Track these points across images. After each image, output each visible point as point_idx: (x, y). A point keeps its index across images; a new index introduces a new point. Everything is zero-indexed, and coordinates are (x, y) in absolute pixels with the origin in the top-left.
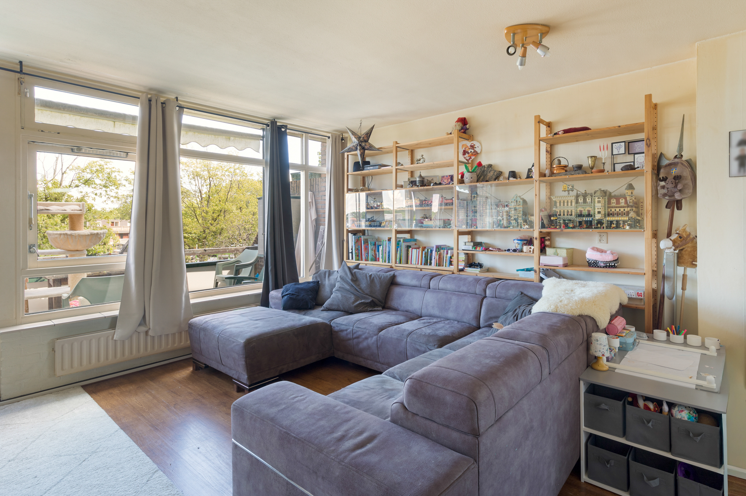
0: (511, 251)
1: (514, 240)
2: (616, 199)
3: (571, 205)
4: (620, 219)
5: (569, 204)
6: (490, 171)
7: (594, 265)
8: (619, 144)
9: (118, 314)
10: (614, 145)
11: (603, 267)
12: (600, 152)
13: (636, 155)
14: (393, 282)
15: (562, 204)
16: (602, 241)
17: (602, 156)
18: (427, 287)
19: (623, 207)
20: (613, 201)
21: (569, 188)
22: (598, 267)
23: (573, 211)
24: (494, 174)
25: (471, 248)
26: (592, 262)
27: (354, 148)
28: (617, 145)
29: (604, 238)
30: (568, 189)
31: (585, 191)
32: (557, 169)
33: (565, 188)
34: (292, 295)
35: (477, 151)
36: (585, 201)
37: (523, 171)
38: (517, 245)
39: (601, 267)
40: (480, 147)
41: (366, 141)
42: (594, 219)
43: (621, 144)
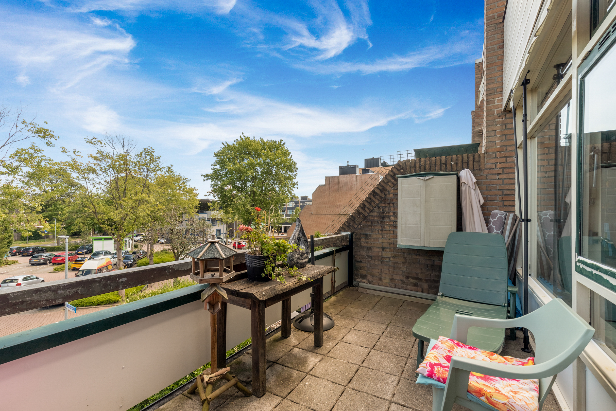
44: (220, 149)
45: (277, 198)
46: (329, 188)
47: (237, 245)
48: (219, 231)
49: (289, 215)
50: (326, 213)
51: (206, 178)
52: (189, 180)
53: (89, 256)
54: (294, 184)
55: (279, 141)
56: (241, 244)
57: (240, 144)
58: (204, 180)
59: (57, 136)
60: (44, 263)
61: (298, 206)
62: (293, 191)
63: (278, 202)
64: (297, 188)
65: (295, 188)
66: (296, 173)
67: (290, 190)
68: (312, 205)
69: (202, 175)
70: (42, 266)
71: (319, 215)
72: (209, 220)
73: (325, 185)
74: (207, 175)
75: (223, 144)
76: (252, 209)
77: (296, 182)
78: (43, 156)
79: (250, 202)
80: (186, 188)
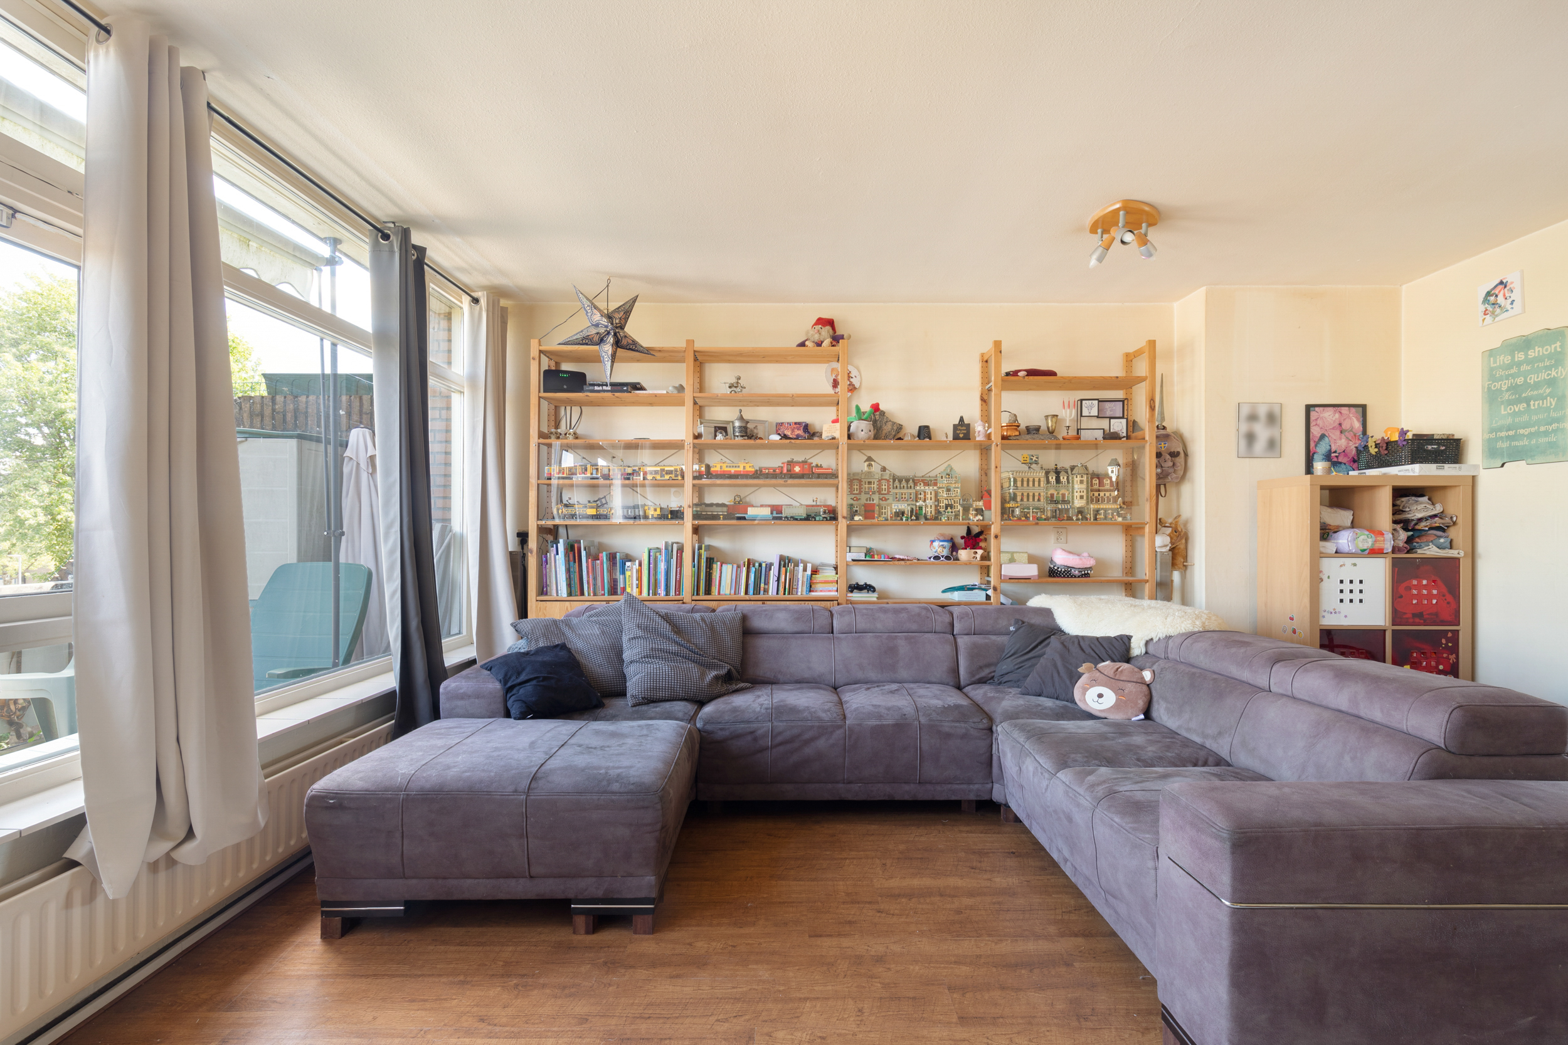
0: (942, 559)
1: (932, 542)
2: (1098, 478)
3: (1039, 485)
4: (1102, 506)
5: (1036, 484)
6: (887, 422)
7: (1066, 574)
8: (1090, 402)
9: (83, 804)
10: (1084, 402)
11: (1079, 577)
12: (1064, 410)
13: (1111, 420)
14: (747, 631)
15: (1025, 484)
16: (1059, 540)
17: (1066, 417)
18: (828, 629)
19: (1110, 491)
20: (1095, 482)
21: (1032, 459)
22: (1072, 577)
23: (1042, 494)
24: (893, 429)
25: (864, 556)
26: (1063, 570)
27: (596, 338)
28: (1088, 403)
29: (1063, 537)
30: (1031, 461)
31: (1056, 465)
32: (1007, 429)
33: (1025, 459)
34: (542, 681)
35: (854, 383)
36: (1058, 481)
37: (943, 426)
38: (940, 550)
39: (1075, 577)
40: (858, 377)
41: (622, 328)
42: (1073, 506)
43: (1094, 402)
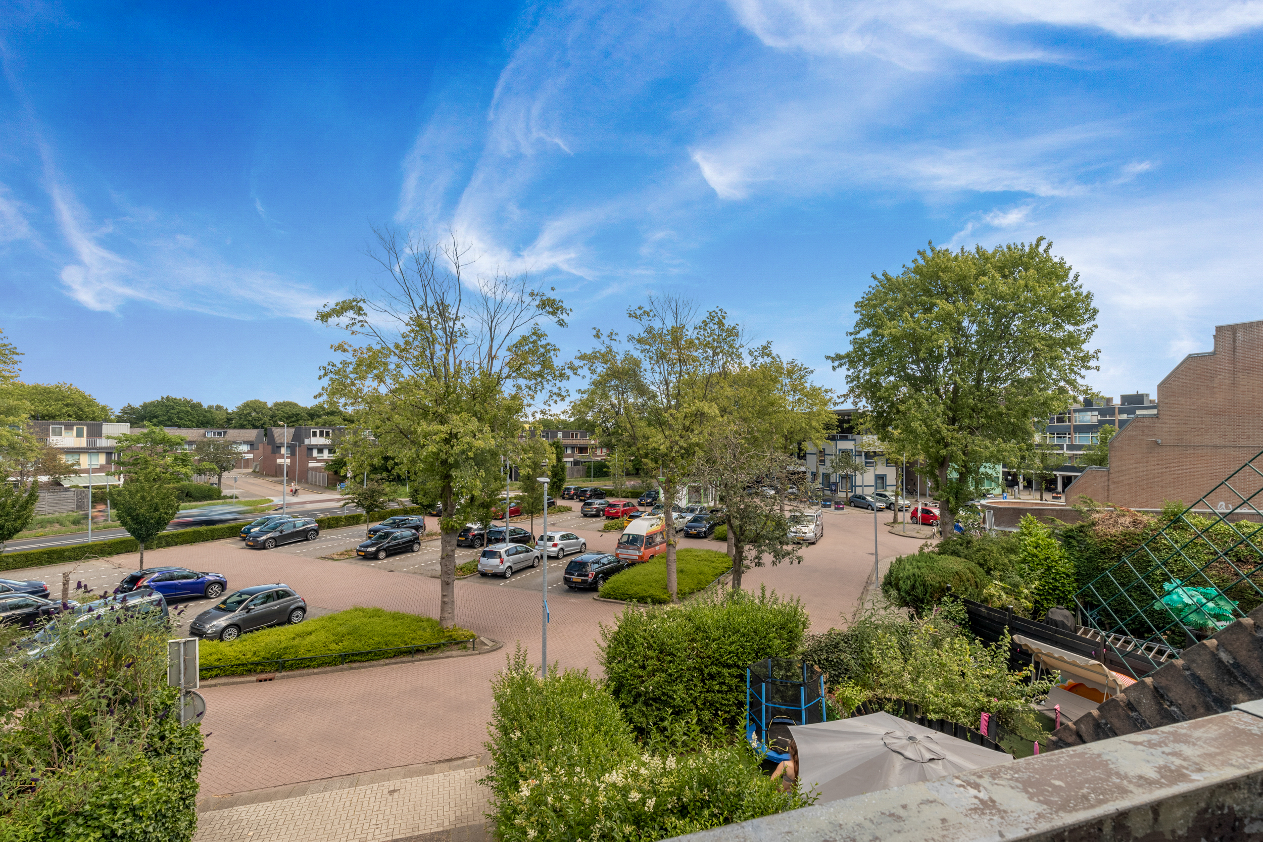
44: (867, 290)
45: (1026, 399)
46: (1234, 361)
47: (919, 514)
48: (881, 478)
49: (1080, 447)
50: (1218, 442)
51: (836, 364)
52: (812, 372)
53: (649, 509)
54: (1086, 358)
55: (1034, 242)
56: (931, 512)
57: (918, 271)
58: (834, 368)
59: (568, 308)
60: (596, 515)
61: (1112, 422)
62: (1083, 377)
63: (1026, 411)
64: (1098, 368)
65: (1088, 368)
66: (1092, 323)
67: (1073, 377)
68: (1157, 416)
69: (828, 358)
70: (594, 520)
71: (1186, 447)
72: (859, 454)
73: (1214, 354)
74: (839, 357)
75: (874, 277)
76: (948, 430)
77: (1091, 352)
78: (548, 344)
79: (944, 413)
80: (805, 388)
